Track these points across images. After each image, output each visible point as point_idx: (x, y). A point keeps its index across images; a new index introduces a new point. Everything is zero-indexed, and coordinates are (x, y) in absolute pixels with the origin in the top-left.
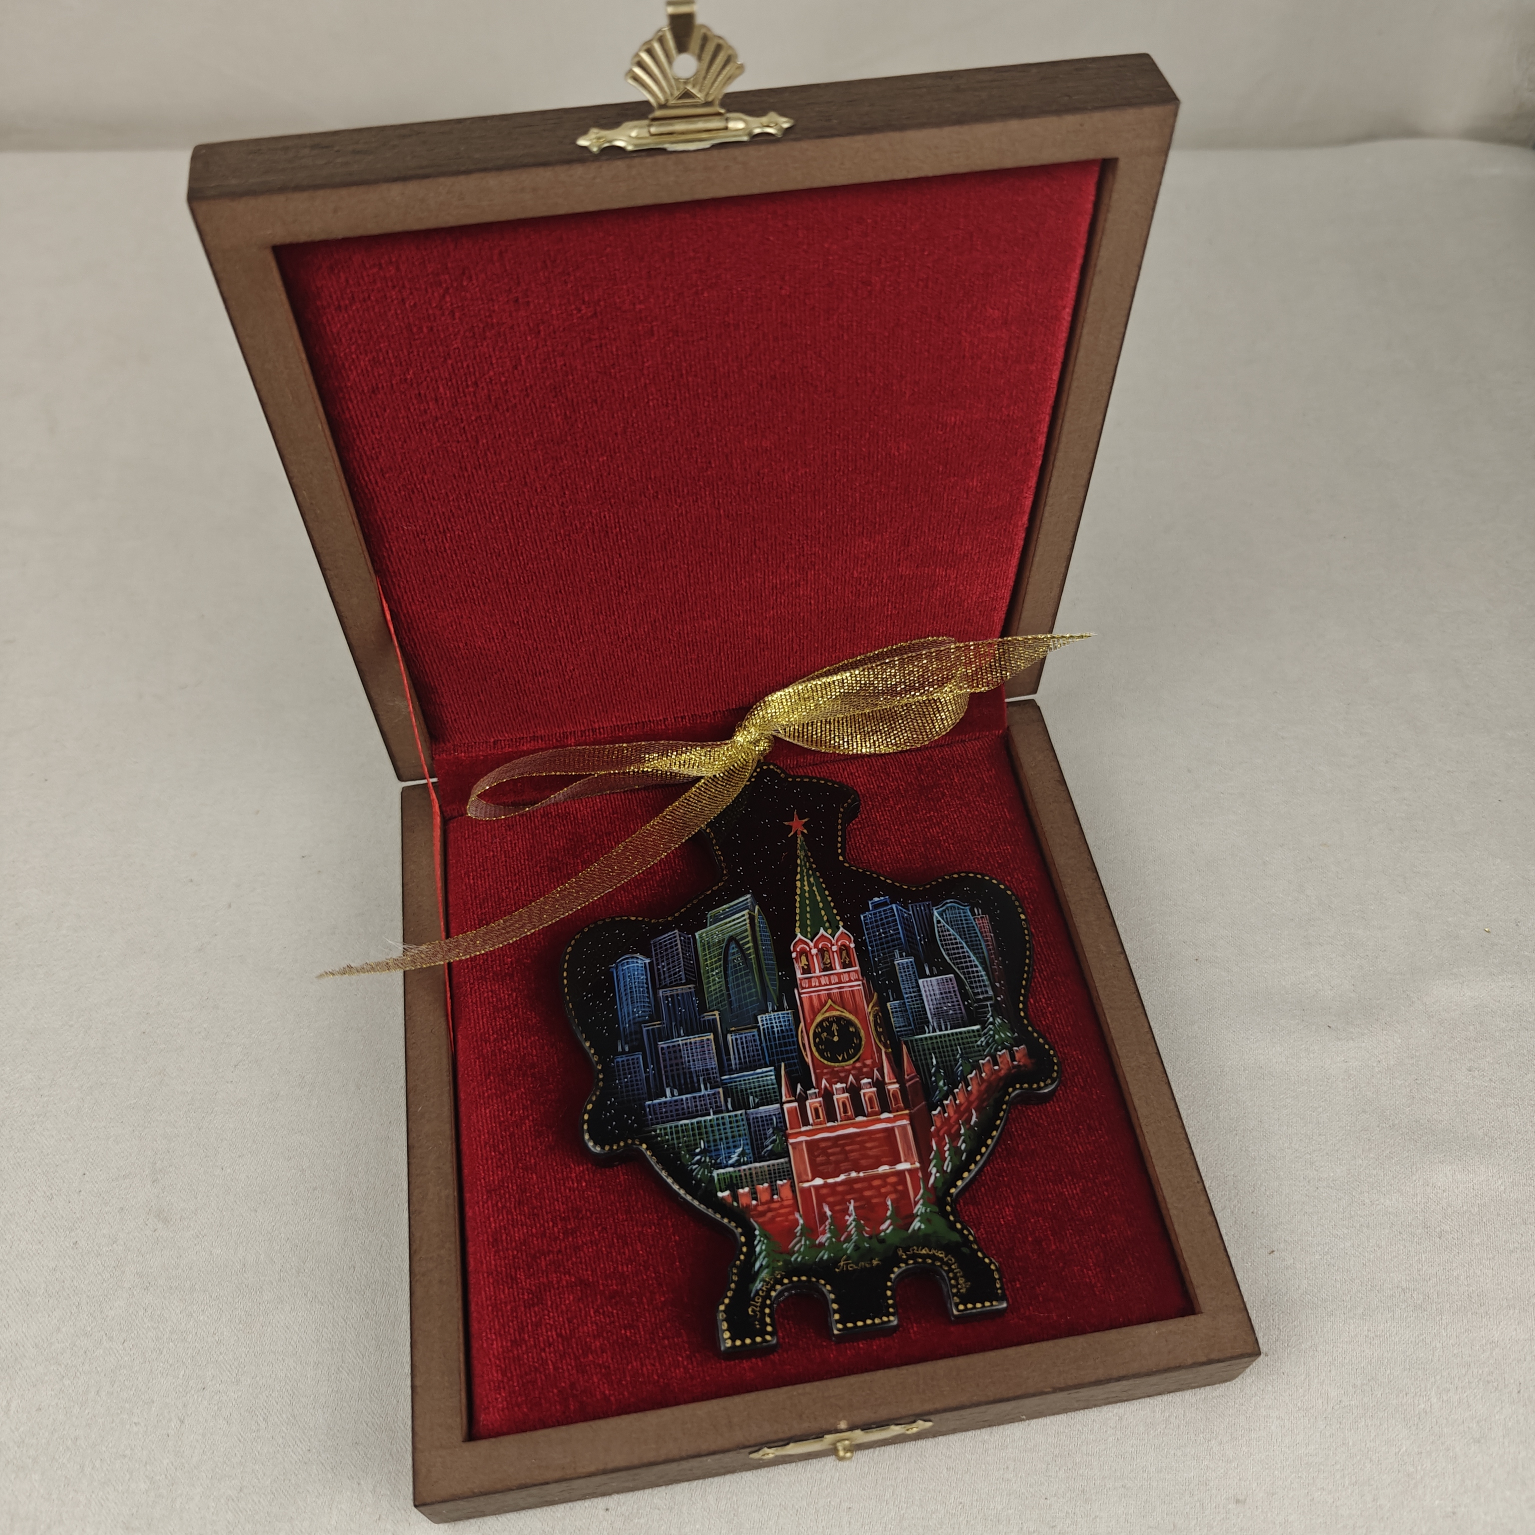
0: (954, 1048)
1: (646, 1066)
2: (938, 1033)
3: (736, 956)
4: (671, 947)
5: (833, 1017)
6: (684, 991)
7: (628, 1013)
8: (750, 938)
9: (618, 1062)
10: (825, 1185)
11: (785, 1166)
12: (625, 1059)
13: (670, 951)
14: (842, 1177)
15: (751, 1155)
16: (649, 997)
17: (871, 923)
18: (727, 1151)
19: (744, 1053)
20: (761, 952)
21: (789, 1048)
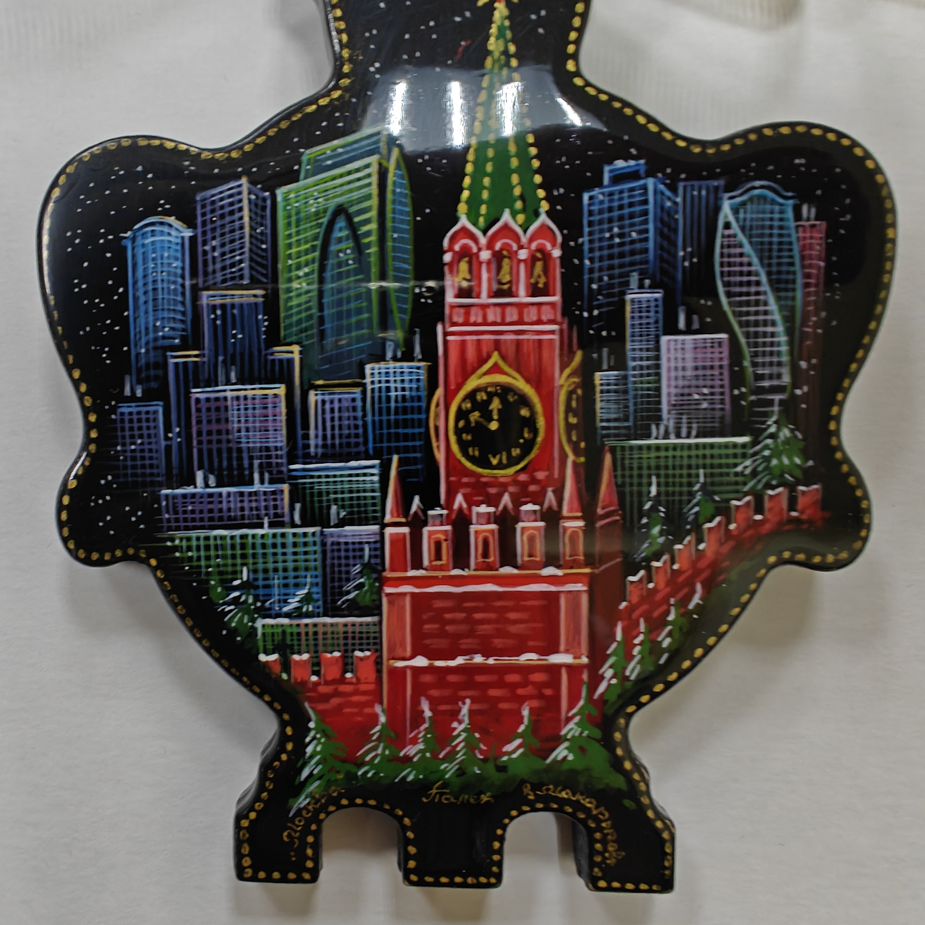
0: (693, 472)
1: (168, 428)
2: (673, 440)
3: (343, 246)
4: (232, 213)
5: (496, 385)
6: (245, 300)
7: (147, 329)
8: (373, 213)
9: (122, 414)
10: (430, 669)
11: (373, 629)
12: (134, 410)
13: (228, 219)
14: (460, 660)
15: (320, 603)
16: (183, 303)
17: (601, 212)
18: (283, 591)
19: (333, 428)
20: (390, 244)
21: (409, 431)
